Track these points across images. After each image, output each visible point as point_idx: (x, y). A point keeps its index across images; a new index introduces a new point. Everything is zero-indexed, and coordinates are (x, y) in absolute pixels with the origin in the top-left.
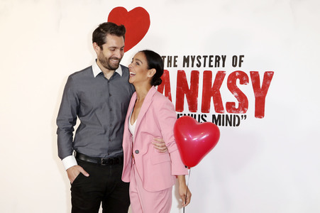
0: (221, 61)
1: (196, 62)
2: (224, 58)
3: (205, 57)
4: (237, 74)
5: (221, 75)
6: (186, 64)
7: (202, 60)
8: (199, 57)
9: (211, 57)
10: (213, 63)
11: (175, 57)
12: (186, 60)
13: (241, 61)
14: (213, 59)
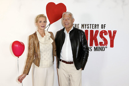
0: (97, 26)
1: (87, 26)
2: (98, 25)
3: (91, 25)
4: (103, 31)
5: (97, 32)
6: (83, 27)
7: (89, 26)
8: (88, 24)
9: (93, 25)
10: (94, 27)
11: (78, 24)
12: (83, 26)
13: (105, 27)
14: (94, 25)
